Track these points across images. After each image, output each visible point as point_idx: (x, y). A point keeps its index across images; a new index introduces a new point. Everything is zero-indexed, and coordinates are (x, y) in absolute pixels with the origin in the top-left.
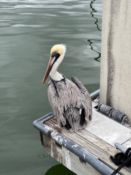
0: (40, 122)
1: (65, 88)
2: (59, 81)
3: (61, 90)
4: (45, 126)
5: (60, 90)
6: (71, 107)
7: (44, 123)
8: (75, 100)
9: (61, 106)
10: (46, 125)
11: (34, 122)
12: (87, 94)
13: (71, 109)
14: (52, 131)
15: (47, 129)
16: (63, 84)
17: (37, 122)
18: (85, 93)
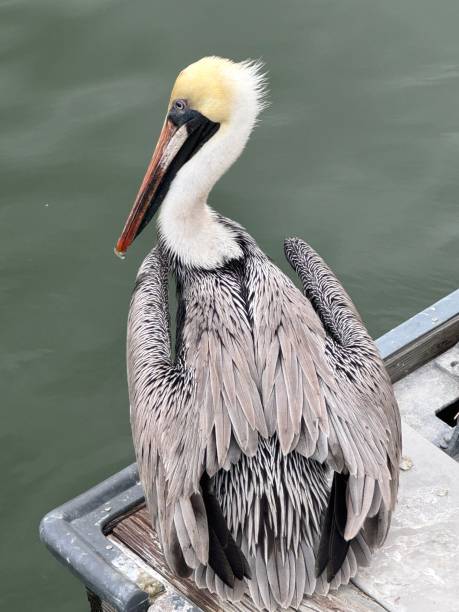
0: (82, 520)
1: (233, 330)
2: (205, 272)
3: (209, 338)
4: (114, 553)
5: (199, 338)
6: (271, 449)
7: (108, 529)
8: (296, 412)
9: (180, 451)
10: (121, 546)
11: (45, 519)
12: (370, 382)
13: (270, 464)
14: (155, 595)
15: (123, 580)
16: (229, 300)
17: (68, 519)
18: (358, 375)
